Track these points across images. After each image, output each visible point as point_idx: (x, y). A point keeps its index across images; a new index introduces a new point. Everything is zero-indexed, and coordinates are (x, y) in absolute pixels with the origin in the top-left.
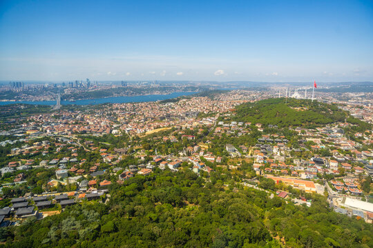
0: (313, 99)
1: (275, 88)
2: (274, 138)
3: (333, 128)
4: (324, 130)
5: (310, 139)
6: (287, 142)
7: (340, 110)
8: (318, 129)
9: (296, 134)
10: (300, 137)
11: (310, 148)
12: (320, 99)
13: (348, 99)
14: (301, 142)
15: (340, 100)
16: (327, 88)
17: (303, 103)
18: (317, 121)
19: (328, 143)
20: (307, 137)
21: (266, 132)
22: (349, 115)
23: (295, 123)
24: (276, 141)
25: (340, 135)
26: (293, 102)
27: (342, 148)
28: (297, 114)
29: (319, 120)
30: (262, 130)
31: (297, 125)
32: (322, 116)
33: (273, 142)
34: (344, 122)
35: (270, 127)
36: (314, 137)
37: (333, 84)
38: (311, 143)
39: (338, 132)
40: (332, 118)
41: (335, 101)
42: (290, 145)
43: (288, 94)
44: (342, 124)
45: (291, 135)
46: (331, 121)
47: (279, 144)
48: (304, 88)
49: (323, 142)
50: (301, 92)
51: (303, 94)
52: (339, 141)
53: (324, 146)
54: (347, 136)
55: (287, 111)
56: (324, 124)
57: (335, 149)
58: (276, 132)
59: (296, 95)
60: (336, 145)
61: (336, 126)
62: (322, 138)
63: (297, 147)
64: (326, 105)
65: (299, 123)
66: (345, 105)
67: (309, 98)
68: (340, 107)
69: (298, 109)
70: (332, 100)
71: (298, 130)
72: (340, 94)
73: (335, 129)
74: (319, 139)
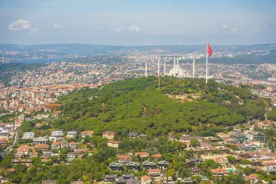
0: (207, 77)
1: (137, 57)
2: (140, 160)
3: (246, 132)
4: (231, 137)
5: (209, 157)
6: (166, 166)
7: (256, 97)
8: (221, 135)
9: (182, 147)
10: (190, 154)
11: (209, 175)
12: (219, 77)
13: (266, 76)
14: (191, 164)
15: (255, 78)
16: (230, 55)
17: (190, 85)
18: (217, 120)
19: (239, 161)
20: (202, 152)
21: (124, 148)
22: (270, 105)
23: (179, 126)
24: (147, 167)
25: (258, 144)
26: (172, 85)
27: (264, 169)
28: (180, 107)
29: (220, 119)
30: (116, 146)
31: (182, 130)
32: (226, 109)
33: (139, 168)
34: (263, 119)
35: (133, 137)
36: (215, 152)
37: (240, 48)
38: (211, 164)
39: (257, 138)
40: (243, 113)
41: (245, 80)
42: (172, 171)
43: (162, 69)
44: (260, 124)
45: (172, 150)
46: (242, 118)
47: (151, 172)
48: (191, 56)
49: (231, 161)
50: (185, 64)
51: (189, 68)
52: (259, 155)
53: (233, 168)
54: (270, 145)
55: (163, 102)
56: (230, 125)
57: (253, 171)
58: (145, 146)
59: (177, 71)
60: (254, 164)
61: (252, 129)
62: (228, 152)
63: (185, 175)
64: (230, 88)
65: (186, 126)
66: (262, 87)
67: (200, 77)
68: (254, 92)
69: (183, 97)
70: (240, 79)
71: (185, 140)
72: (252, 67)
73: (249, 133)
74: (225, 156)
